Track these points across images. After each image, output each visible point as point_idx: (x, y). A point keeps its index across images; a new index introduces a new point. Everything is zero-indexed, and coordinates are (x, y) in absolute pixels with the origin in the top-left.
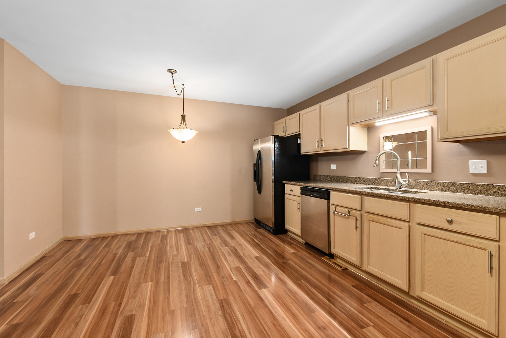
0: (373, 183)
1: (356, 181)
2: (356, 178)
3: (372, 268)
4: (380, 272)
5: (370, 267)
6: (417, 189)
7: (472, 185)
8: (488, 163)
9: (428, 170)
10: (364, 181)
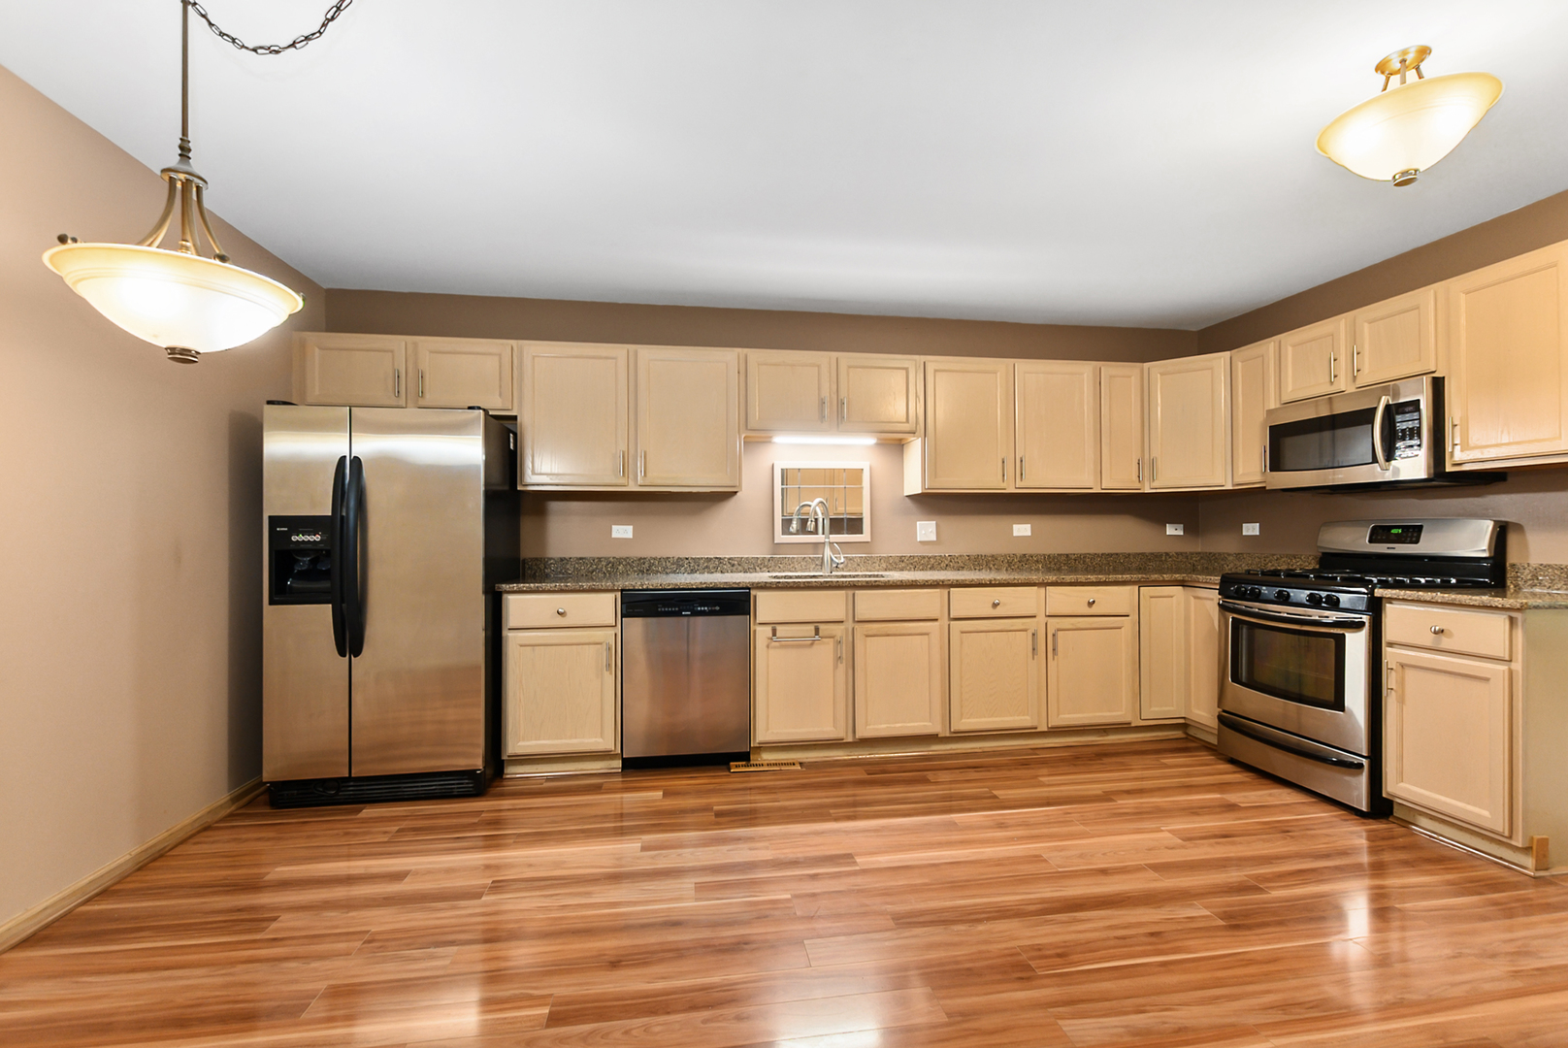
0: (758, 569)
1: (707, 567)
2: (709, 560)
3: (876, 727)
4: (892, 726)
5: (871, 727)
6: (849, 571)
7: (924, 557)
8: (938, 526)
9: (865, 537)
10: (733, 565)
